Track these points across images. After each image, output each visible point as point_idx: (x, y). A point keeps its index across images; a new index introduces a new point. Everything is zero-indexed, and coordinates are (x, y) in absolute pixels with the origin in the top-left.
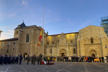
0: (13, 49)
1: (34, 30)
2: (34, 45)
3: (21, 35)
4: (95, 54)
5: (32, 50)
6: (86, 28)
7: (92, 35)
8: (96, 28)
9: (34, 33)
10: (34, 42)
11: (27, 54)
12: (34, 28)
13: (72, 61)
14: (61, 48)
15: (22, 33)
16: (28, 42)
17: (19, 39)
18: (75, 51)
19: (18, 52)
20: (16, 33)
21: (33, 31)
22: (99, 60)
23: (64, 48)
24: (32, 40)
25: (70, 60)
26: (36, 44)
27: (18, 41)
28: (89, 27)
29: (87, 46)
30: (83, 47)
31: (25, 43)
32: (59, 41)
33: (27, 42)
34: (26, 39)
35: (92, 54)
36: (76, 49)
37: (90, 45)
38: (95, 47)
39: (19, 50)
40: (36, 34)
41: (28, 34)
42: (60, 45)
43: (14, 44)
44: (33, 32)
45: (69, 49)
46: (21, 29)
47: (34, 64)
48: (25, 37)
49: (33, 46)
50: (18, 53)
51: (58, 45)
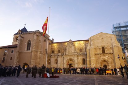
0: (10, 58)
1: (37, 35)
2: (36, 53)
3: (21, 42)
4: (107, 65)
5: (34, 60)
6: (96, 36)
7: (104, 43)
8: (107, 35)
9: (37, 39)
10: (36, 50)
11: (27, 65)
12: (37, 34)
13: (81, 74)
14: (69, 58)
15: (22, 39)
16: (29, 50)
17: (18, 46)
18: (84, 61)
19: (16, 61)
20: (16, 39)
21: (35, 37)
22: (111, 72)
23: (72, 57)
24: (34, 48)
25: (79, 72)
26: (39, 52)
27: (17, 49)
28: (100, 34)
29: (98, 56)
30: (94, 56)
31: (25, 51)
32: (66, 50)
33: (27, 50)
34: (26, 46)
35: (103, 65)
36: (85, 59)
37: (102, 55)
38: (107, 57)
39: (18, 59)
40: (39, 40)
41: (29, 41)
42: (67, 54)
43: (12, 52)
44: (35, 39)
45: (78, 59)
46: (21, 35)
47: (35, 77)
48: (26, 44)
49: (34, 55)
50: (16, 63)
51: (64, 54)
